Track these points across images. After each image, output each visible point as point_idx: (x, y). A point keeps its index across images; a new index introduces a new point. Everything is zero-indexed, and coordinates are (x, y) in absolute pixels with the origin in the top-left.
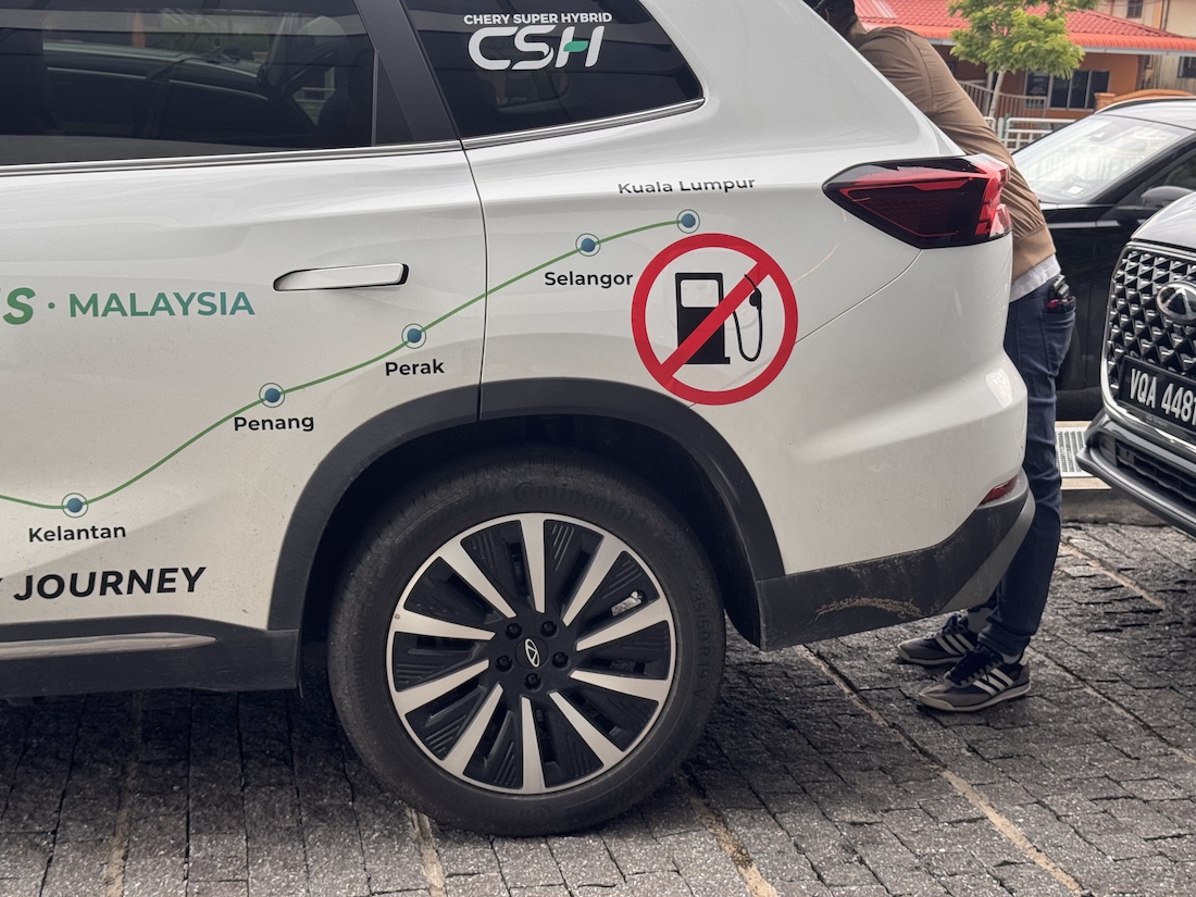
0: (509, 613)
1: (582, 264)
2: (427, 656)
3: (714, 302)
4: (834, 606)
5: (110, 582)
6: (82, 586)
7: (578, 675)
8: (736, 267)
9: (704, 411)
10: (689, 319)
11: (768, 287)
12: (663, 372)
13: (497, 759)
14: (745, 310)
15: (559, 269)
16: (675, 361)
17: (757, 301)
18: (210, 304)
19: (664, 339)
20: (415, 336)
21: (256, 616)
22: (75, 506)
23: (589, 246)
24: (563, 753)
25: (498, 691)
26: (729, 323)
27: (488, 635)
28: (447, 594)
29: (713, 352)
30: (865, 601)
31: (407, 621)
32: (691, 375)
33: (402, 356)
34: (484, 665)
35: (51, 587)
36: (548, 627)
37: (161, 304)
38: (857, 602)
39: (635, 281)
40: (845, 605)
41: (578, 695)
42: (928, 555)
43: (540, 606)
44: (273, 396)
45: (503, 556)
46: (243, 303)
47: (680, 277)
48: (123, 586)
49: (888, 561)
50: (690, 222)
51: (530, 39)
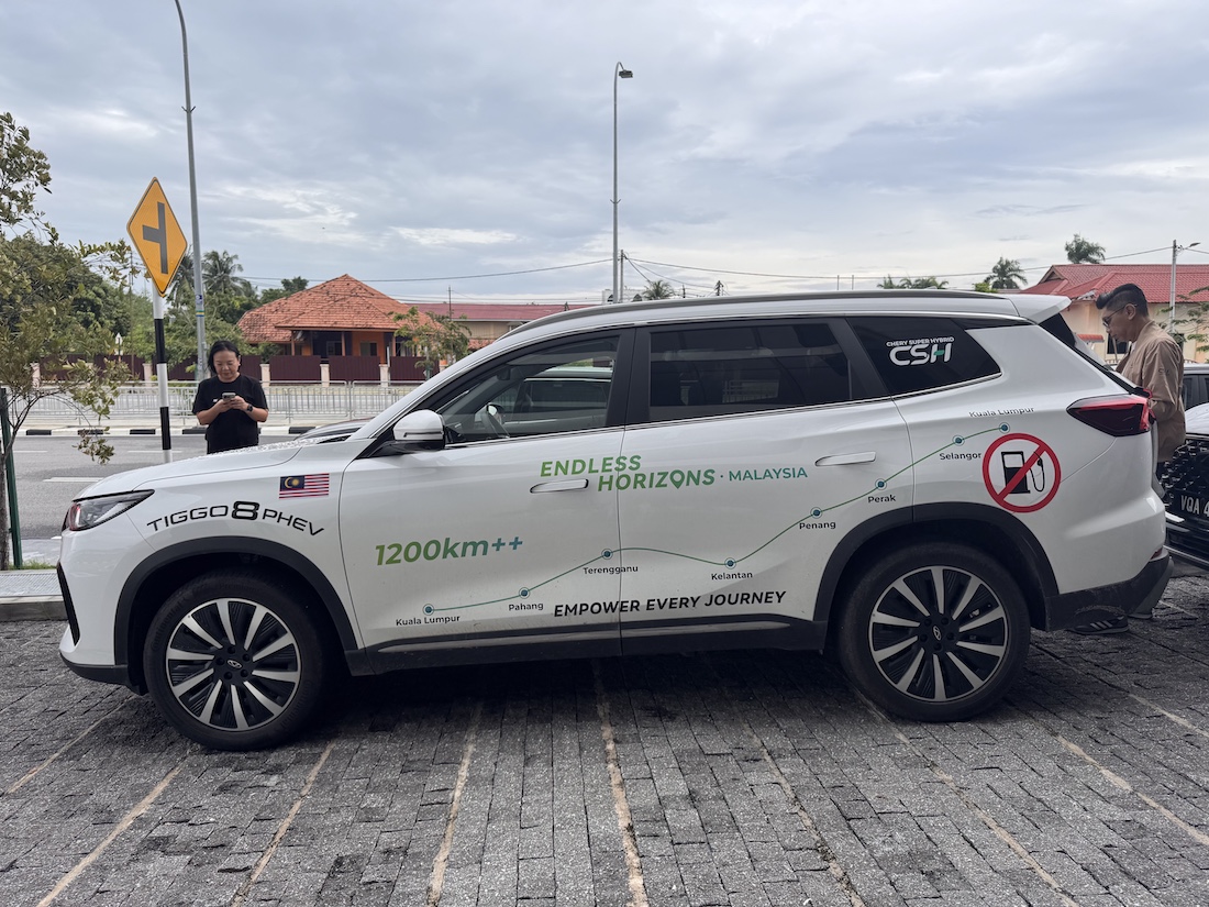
0: (927, 613)
1: (957, 450)
2: (887, 635)
3: (1021, 465)
4: (1083, 609)
5: (745, 598)
6: (733, 600)
7: (960, 644)
8: (1029, 448)
9: (1019, 516)
10: (1010, 473)
11: (1045, 457)
12: (999, 498)
13: (923, 684)
14: (1035, 467)
15: (946, 452)
16: (1005, 493)
17: (1040, 463)
18: (788, 473)
19: (999, 482)
20: (881, 485)
21: (807, 613)
22: (731, 564)
23: (959, 441)
24: (955, 682)
25: (922, 651)
26: (1029, 474)
27: (917, 624)
28: (896, 605)
29: (1022, 488)
30: (1098, 607)
31: (879, 617)
32: (1012, 499)
33: (878, 493)
34: (915, 639)
35: (720, 600)
36: (945, 621)
37: (767, 474)
38: (1095, 607)
39: (982, 456)
40: (1089, 609)
41: (961, 653)
42: (1128, 583)
43: (941, 611)
44: (817, 513)
45: (924, 587)
46: (802, 472)
47: (1003, 454)
48: (750, 600)
49: (1109, 587)
50: (1005, 428)
51: (917, 350)
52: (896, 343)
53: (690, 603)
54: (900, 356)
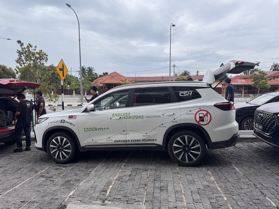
0: (184, 145)
1: (190, 113)
2: (176, 148)
3: (203, 116)
5: (149, 140)
6: (147, 140)
7: (191, 151)
8: (205, 113)
9: (202, 126)
10: (200, 118)
11: (208, 114)
12: (198, 122)
13: (184, 159)
14: (206, 117)
15: (187, 113)
16: (199, 121)
18: (157, 117)
19: (198, 119)
20: (174, 119)
21: (161, 143)
22: (146, 134)
23: (190, 111)
24: (190, 159)
25: (183, 152)
26: (204, 118)
27: (182, 147)
28: (178, 143)
29: (203, 121)
30: (221, 145)
31: (175, 145)
32: (201, 123)
33: (174, 121)
34: (182, 150)
35: (144, 140)
36: (188, 146)
37: (153, 117)
38: (220, 145)
39: (195, 114)
40: (218, 145)
41: (191, 153)
42: (227, 141)
43: (187, 144)
44: (162, 124)
45: (183, 139)
46: (160, 116)
47: (199, 114)
48: (150, 141)
49: (223, 141)
50: (200, 109)
51: (185, 93)
52: (181, 92)
53: (139, 141)
54: (181, 94)
